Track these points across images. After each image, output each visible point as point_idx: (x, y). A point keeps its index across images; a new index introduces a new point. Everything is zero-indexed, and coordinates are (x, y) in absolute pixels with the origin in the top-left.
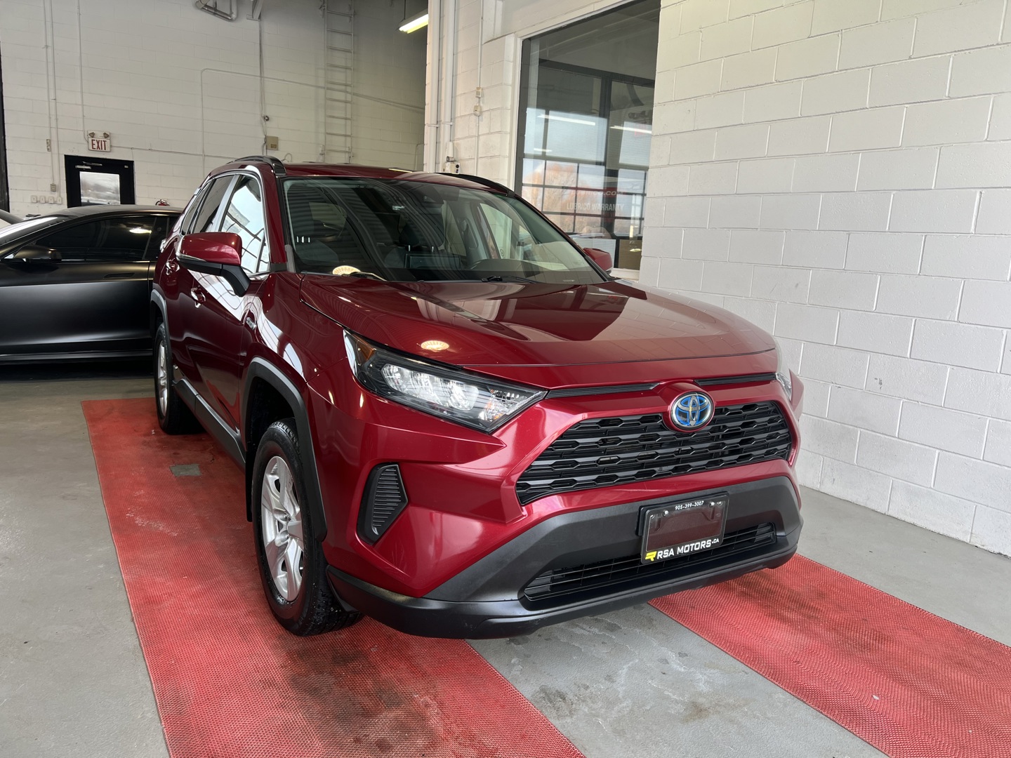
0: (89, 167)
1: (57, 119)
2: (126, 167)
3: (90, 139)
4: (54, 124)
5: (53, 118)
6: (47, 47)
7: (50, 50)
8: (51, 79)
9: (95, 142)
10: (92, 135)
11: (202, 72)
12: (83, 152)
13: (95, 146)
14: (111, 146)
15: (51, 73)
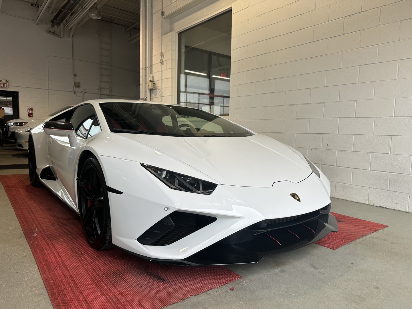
2: (15, 94)
11: (48, 57)
14: (9, 86)
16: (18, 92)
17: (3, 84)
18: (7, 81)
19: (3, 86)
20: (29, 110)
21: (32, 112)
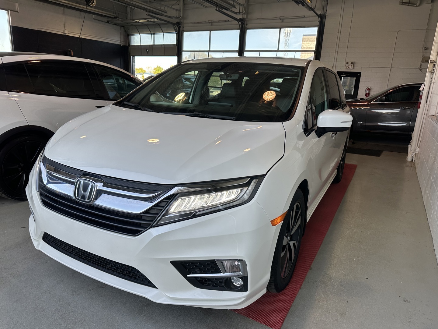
0: (345, 75)
1: (337, 58)
2: (359, 74)
3: (346, 65)
4: (335, 61)
5: (336, 58)
6: (338, 32)
7: (339, 33)
8: (338, 44)
9: (348, 66)
10: (347, 63)
11: (399, 31)
12: (343, 70)
13: (348, 67)
14: (353, 67)
15: (338, 42)
16: (360, 73)
17: (349, 66)
18: (352, 63)
19: (349, 67)
20: (367, 90)
21: (370, 92)
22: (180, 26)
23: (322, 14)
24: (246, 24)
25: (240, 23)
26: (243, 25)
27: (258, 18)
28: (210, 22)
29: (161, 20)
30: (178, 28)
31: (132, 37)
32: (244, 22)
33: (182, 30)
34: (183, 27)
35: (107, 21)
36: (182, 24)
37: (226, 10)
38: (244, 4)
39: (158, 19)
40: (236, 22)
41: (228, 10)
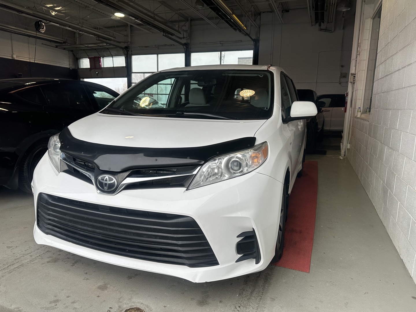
7: (272, 55)
11: (320, 52)
15: (271, 62)
22: (129, 50)
23: (256, 39)
24: (190, 48)
25: (185, 47)
26: (188, 49)
27: (200, 43)
28: (156, 46)
29: (110, 44)
30: (127, 51)
31: (81, 60)
32: (188, 46)
33: (130, 54)
34: (131, 51)
35: (56, 46)
36: (130, 48)
37: (172, 35)
38: (188, 30)
39: (107, 43)
40: (182, 46)
41: (173, 36)
